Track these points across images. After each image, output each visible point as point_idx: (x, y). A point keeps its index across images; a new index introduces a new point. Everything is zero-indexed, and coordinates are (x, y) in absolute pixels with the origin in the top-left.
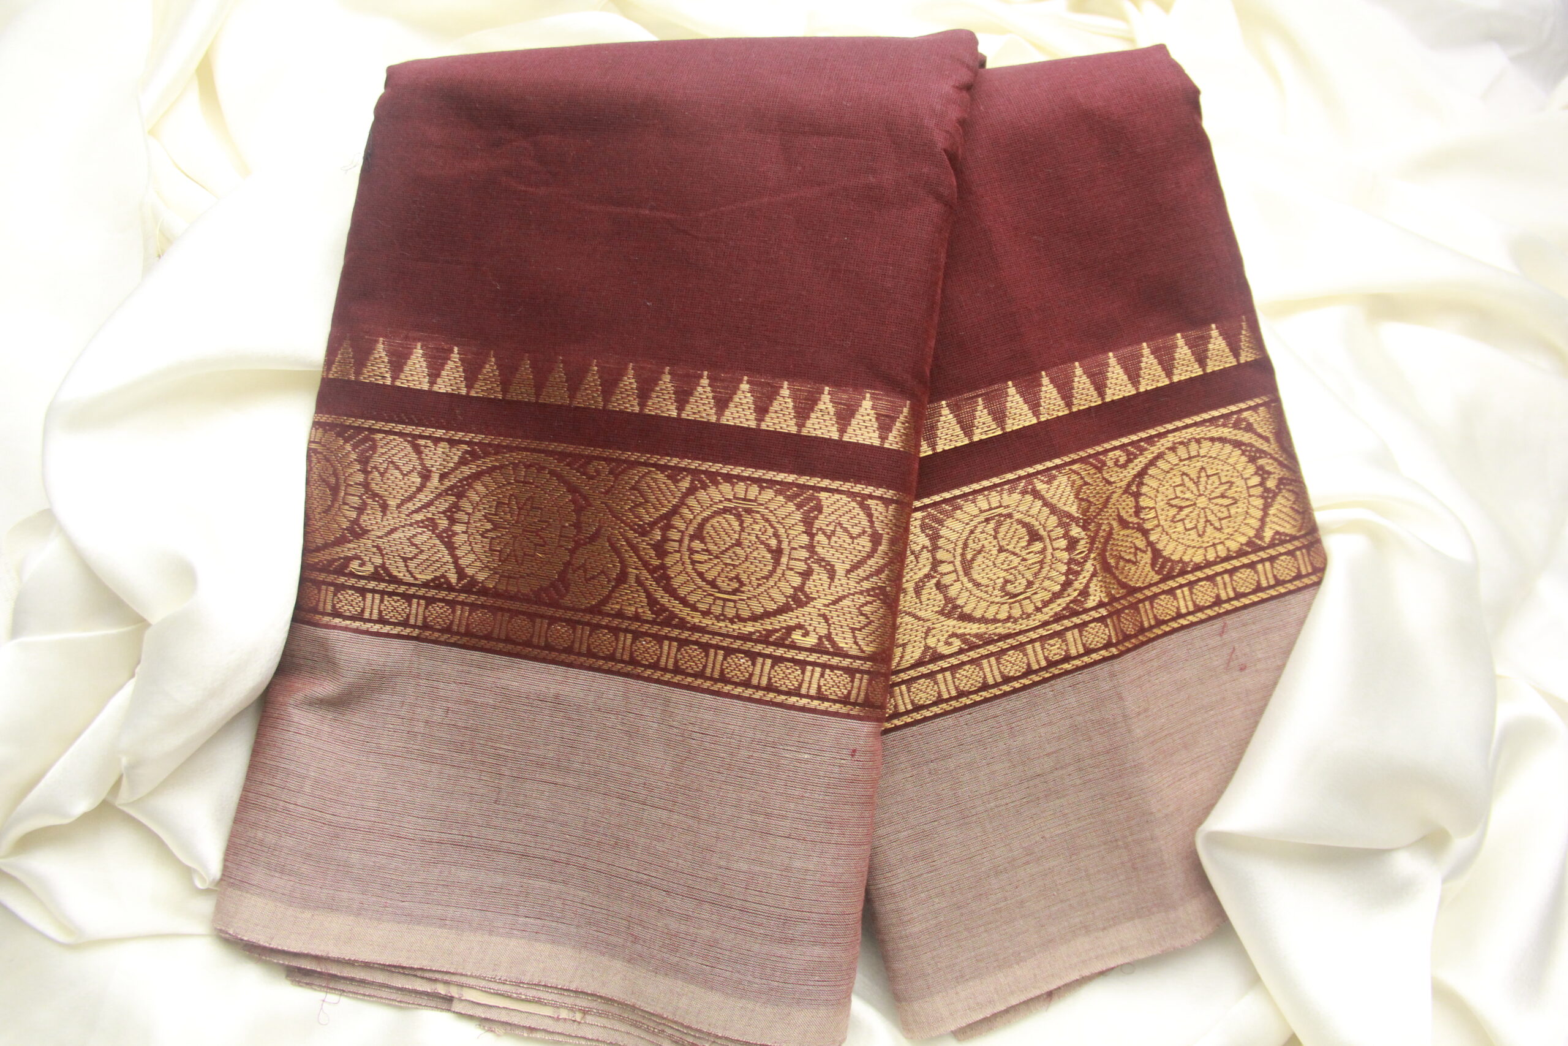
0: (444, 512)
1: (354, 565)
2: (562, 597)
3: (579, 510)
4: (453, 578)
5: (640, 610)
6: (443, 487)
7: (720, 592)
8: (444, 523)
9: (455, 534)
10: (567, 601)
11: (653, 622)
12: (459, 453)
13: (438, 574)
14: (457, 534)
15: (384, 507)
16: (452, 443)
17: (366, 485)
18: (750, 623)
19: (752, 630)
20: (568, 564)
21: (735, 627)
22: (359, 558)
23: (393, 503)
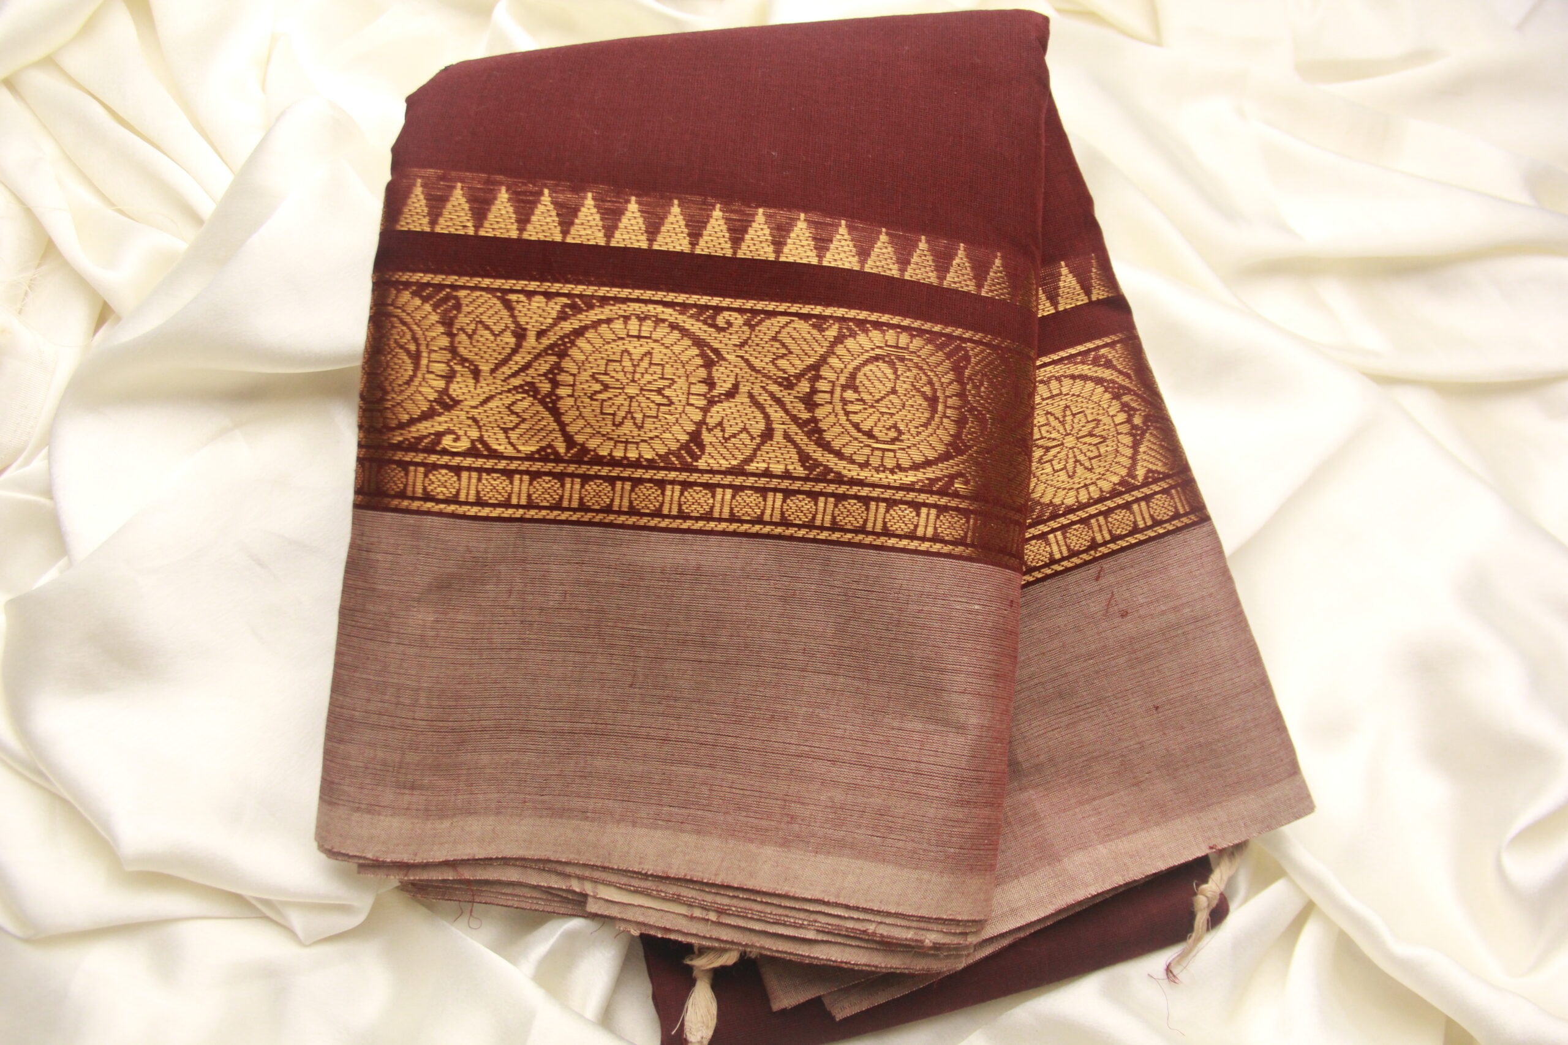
0: (545, 375)
1: (447, 442)
2: (696, 458)
3: (709, 364)
4: (561, 448)
5: (790, 467)
6: (541, 347)
7: (878, 441)
8: (545, 387)
9: (560, 398)
10: (701, 464)
11: (806, 479)
12: (558, 308)
13: (543, 444)
14: (562, 398)
15: (476, 373)
16: (548, 296)
17: (453, 350)
18: (911, 473)
19: (914, 479)
20: (702, 423)
21: (895, 477)
22: (449, 431)
23: (485, 368)
